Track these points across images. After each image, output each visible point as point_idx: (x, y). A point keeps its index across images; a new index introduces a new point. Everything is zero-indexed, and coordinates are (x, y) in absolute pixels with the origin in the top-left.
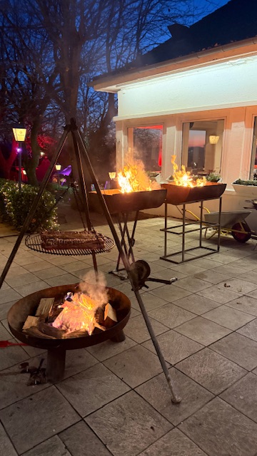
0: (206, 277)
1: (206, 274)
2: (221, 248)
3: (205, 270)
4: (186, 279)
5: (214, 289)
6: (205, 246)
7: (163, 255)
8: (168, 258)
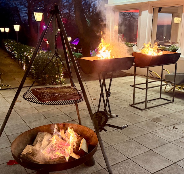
0: (161, 121)
1: (161, 119)
2: (175, 99)
3: (161, 115)
4: (146, 122)
5: (165, 130)
6: (163, 98)
7: (132, 103)
8: (135, 106)
